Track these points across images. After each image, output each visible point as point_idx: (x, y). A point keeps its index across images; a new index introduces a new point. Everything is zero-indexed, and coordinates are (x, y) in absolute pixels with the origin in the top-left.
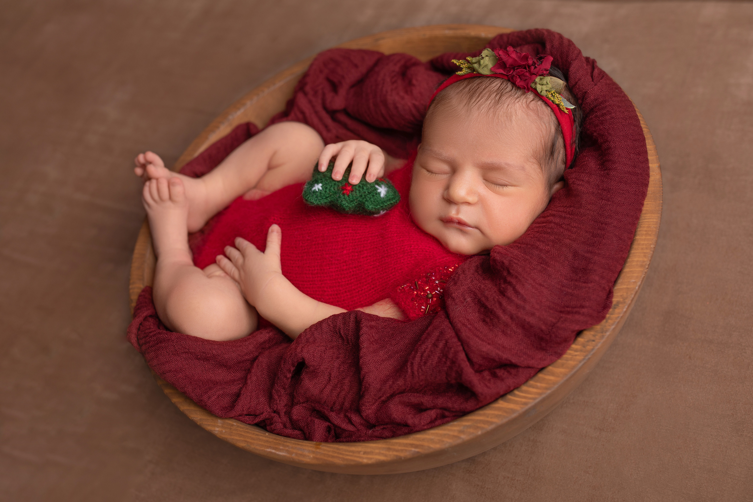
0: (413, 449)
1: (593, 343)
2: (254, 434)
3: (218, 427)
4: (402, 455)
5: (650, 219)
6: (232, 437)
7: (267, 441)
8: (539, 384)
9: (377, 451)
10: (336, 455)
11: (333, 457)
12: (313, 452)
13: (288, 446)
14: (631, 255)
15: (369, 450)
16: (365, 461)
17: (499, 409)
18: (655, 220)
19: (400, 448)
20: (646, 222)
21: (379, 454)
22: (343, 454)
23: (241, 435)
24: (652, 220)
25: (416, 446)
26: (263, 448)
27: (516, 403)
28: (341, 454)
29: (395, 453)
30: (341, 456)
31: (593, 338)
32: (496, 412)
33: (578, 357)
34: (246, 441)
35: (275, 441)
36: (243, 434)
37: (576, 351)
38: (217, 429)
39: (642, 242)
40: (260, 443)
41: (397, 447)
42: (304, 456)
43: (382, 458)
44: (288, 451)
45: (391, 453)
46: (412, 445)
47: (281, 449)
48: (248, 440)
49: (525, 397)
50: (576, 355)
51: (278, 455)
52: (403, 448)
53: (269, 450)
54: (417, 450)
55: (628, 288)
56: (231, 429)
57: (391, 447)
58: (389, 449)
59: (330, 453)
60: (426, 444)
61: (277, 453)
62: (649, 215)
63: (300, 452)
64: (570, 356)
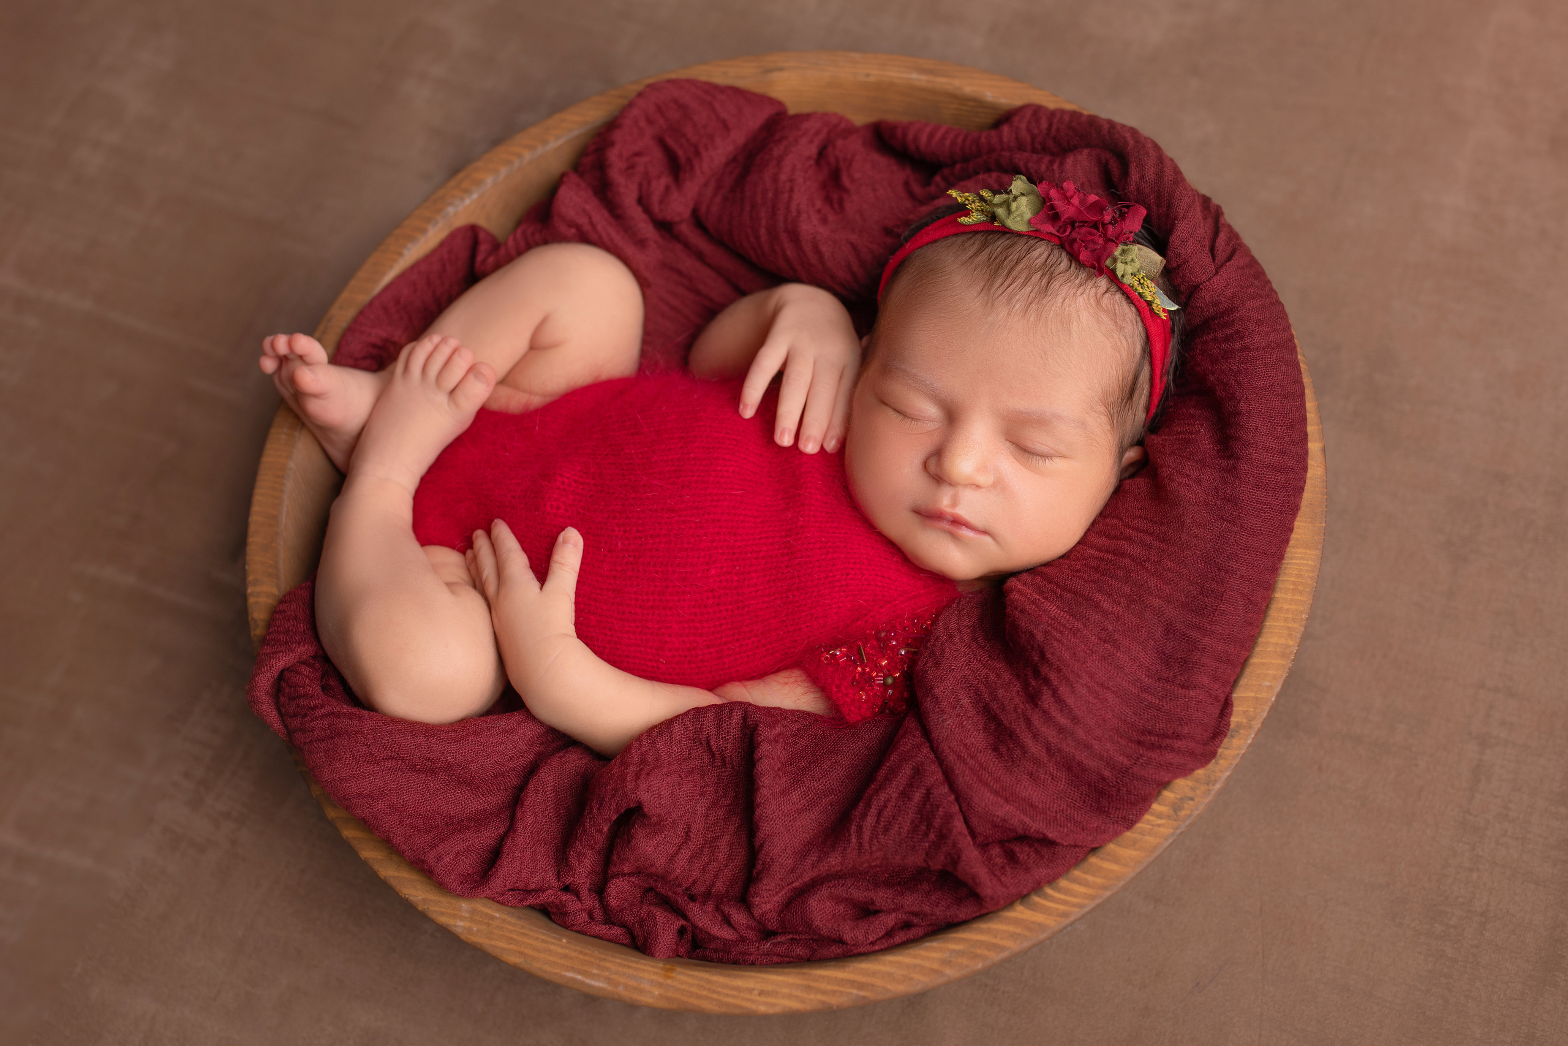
0: (855, 992)
1: (1191, 803)
2: (537, 939)
3: (462, 918)
4: (834, 1001)
5: (1303, 559)
6: (494, 943)
7: (565, 956)
8: (1090, 878)
9: (786, 991)
10: (705, 993)
11: (699, 997)
12: (660, 985)
13: (608, 969)
14: (1265, 630)
15: (769, 988)
16: (762, 1009)
17: (1017, 922)
18: (1310, 563)
19: (829, 987)
20: (1294, 564)
21: (789, 997)
22: (718, 993)
23: (511, 939)
24: (1306, 562)
25: (861, 986)
26: (558, 971)
27: (1047, 911)
28: (714, 992)
29: (820, 997)
30: (715, 996)
31: (1190, 794)
32: (1011, 929)
33: (1162, 829)
34: (522, 953)
35: (581, 957)
36: (516, 937)
37: (1160, 816)
38: (461, 924)
39: (1286, 606)
40: (551, 958)
41: (823, 986)
42: (641, 991)
43: (795, 1005)
44: (609, 980)
45: (812, 996)
46: (852, 983)
47: (594, 975)
48: (527, 951)
49: (1065, 903)
50: (1159, 825)
51: (589, 986)
52: (835, 988)
53: (570, 974)
54: (862, 993)
55: (1257, 698)
56: (489, 925)
57: (812, 984)
58: (809, 988)
59: (694, 989)
60: (879, 982)
61: (587, 981)
62: (1300, 550)
63: (632, 983)
64: (1150, 827)
